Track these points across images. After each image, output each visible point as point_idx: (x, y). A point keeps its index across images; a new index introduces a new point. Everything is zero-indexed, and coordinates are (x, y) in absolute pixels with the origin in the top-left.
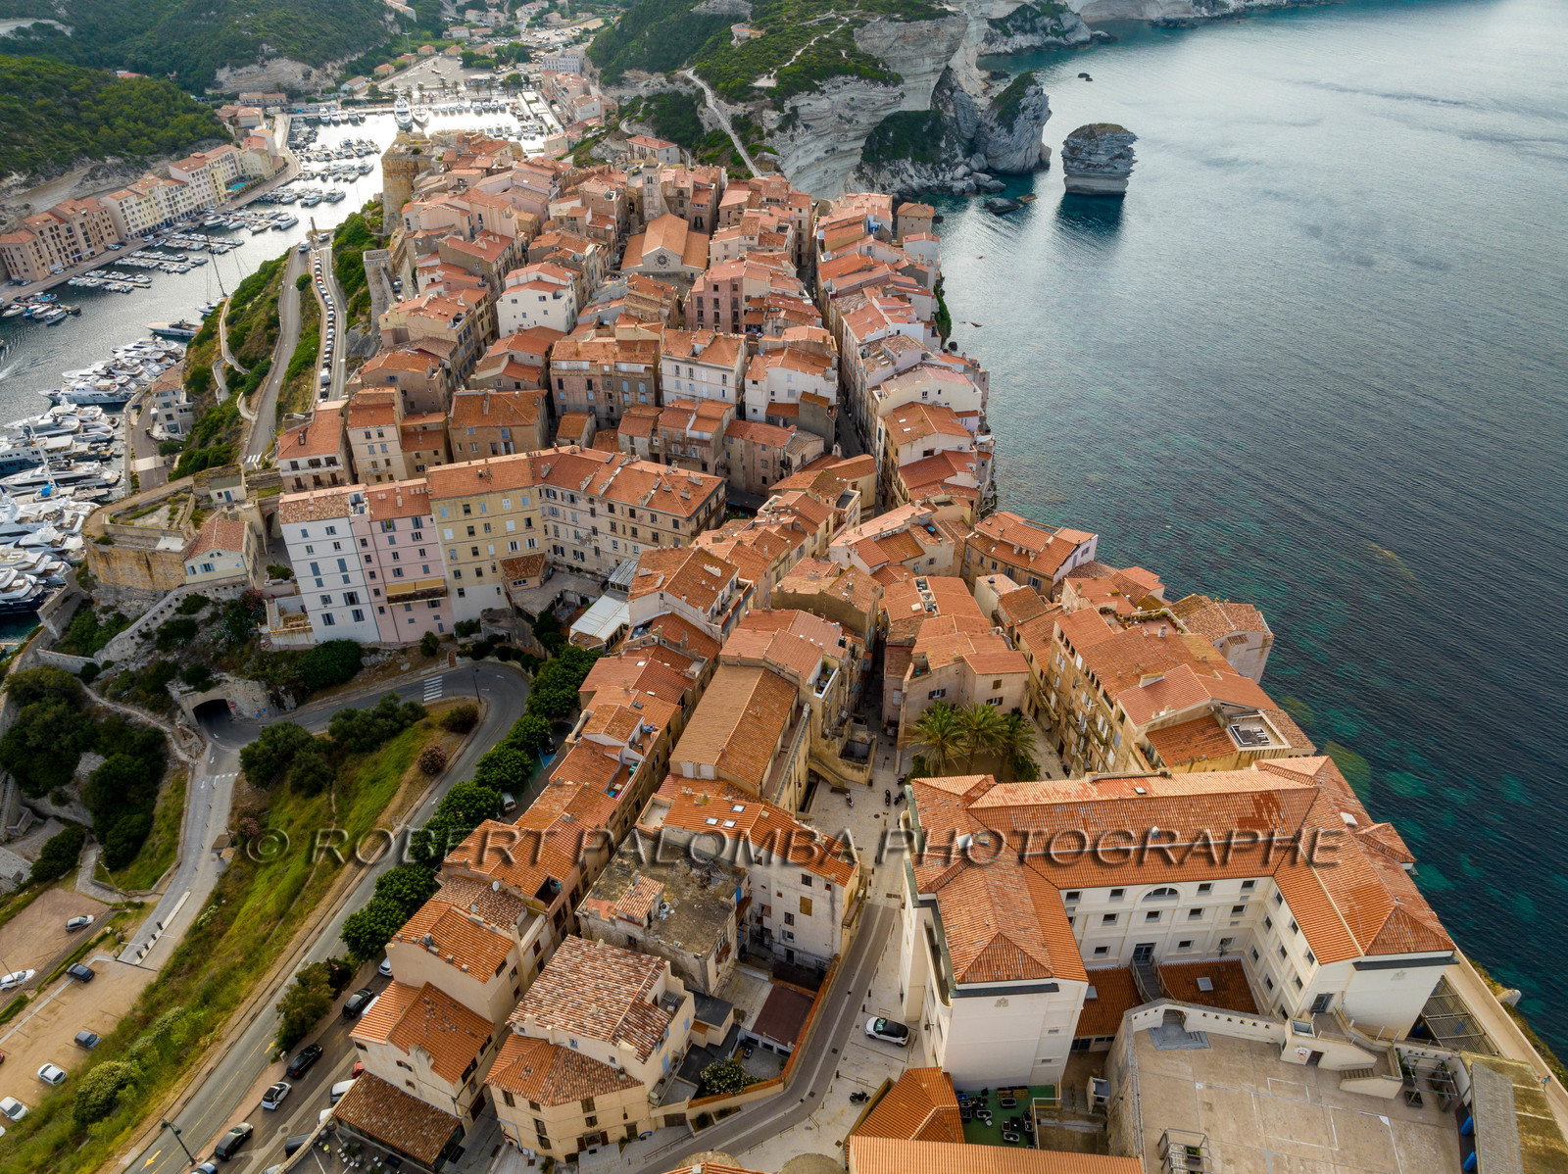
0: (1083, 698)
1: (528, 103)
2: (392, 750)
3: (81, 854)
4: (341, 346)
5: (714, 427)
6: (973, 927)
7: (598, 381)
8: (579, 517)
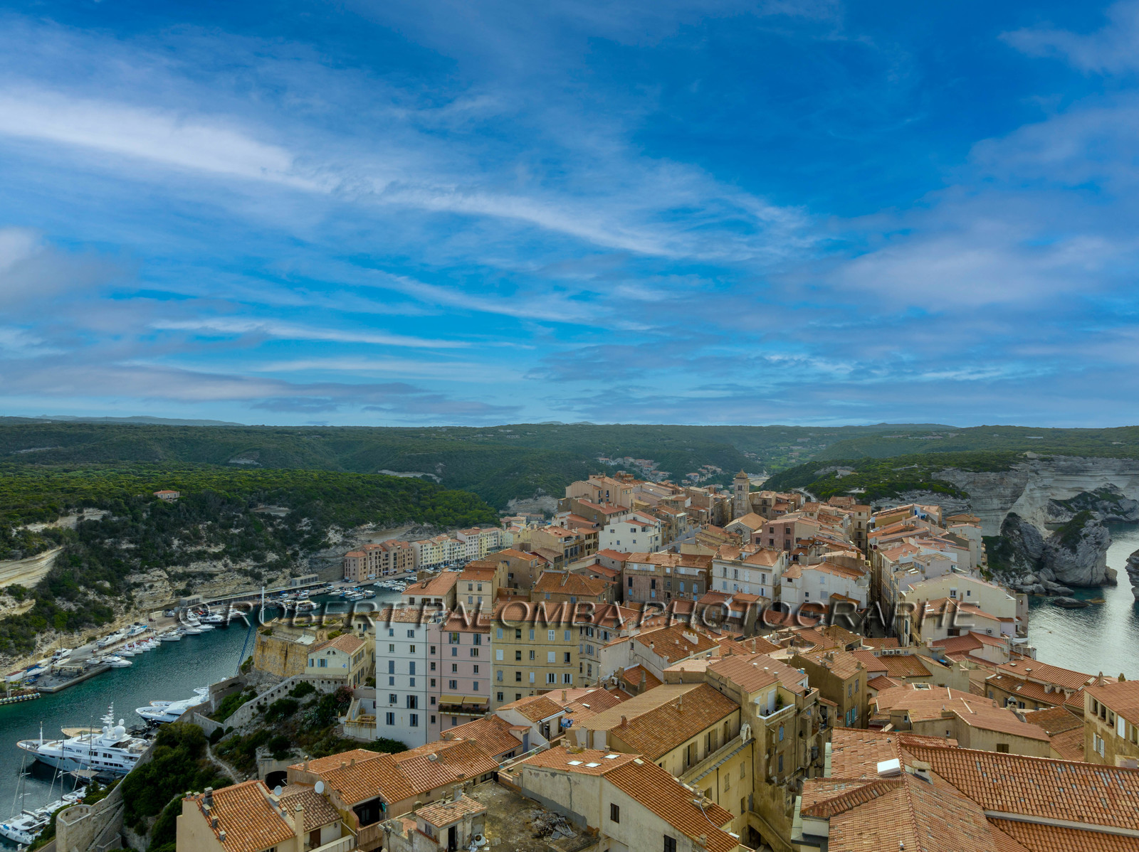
7: (660, 581)
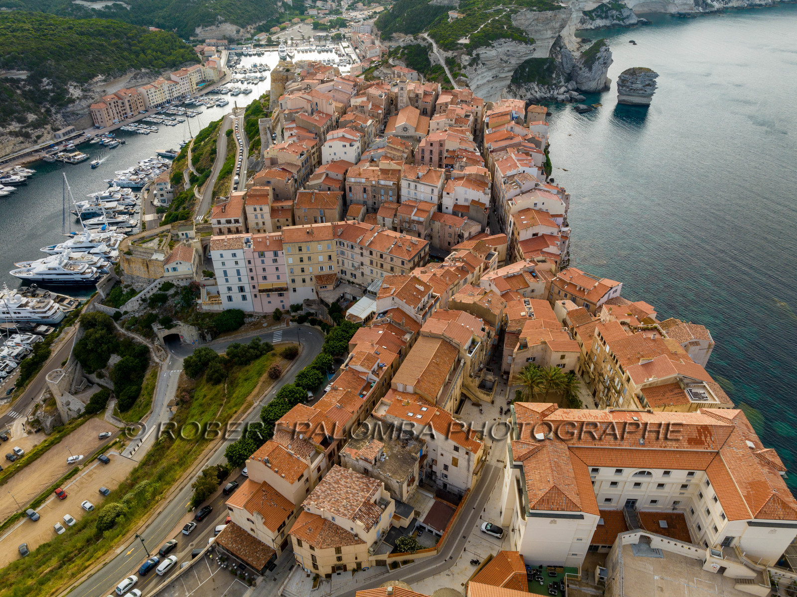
0: (608, 368)
1: (344, 48)
2: (256, 365)
3: (108, 402)
4: (245, 165)
5: (426, 215)
6: (540, 481)
7: (369, 189)
8: (355, 256)
